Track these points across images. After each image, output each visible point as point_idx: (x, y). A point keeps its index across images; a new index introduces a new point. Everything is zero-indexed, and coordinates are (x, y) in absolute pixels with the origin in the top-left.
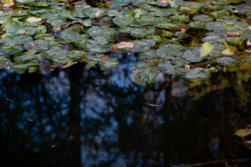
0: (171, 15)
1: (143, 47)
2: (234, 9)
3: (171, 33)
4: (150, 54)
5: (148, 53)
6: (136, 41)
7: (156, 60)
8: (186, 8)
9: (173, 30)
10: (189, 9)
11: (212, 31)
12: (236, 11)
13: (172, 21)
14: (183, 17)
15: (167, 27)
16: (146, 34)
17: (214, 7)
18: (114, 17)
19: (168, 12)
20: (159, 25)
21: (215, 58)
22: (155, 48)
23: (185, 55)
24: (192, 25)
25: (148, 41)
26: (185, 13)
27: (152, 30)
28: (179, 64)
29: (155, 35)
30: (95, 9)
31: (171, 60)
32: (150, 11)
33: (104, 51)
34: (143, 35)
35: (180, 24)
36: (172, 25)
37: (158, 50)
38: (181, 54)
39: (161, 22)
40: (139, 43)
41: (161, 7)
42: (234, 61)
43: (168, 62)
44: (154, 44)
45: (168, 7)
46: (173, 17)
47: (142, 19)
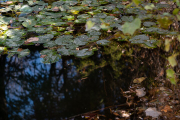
0: (62, 16)
1: (45, 39)
2: (104, 8)
3: (64, 29)
4: (51, 43)
5: (49, 43)
6: (40, 36)
7: (56, 47)
8: (71, 11)
9: (65, 26)
10: (74, 11)
12: (105, 10)
13: (64, 21)
14: (70, 17)
15: (60, 25)
16: (46, 30)
17: (91, 9)
18: (23, 22)
19: (60, 15)
20: (54, 24)
21: (96, 41)
22: (54, 39)
23: (75, 42)
24: (77, 21)
25: (48, 35)
26: (71, 14)
27: (50, 28)
28: (72, 47)
29: (52, 31)
30: (9, 18)
31: (65, 46)
32: (47, 16)
33: (19, 45)
34: (44, 32)
35: (69, 22)
36: (64, 23)
37: (56, 41)
38: (72, 41)
39: (55, 22)
40: (43, 37)
41: (54, 12)
42: (108, 42)
43: (64, 47)
44: (53, 37)
45: (59, 11)
46: (64, 18)
47: (42, 21)
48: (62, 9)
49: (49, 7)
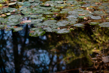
0: (51, 9)
2: (82, 6)
3: (51, 16)
5: (38, 24)
7: (42, 27)
8: (58, 6)
9: (52, 15)
10: (60, 7)
11: (71, 14)
12: (83, 7)
13: (52, 12)
14: (57, 10)
15: (48, 14)
16: (38, 17)
17: (72, 6)
19: (49, 8)
20: (45, 13)
21: (73, 24)
22: (42, 22)
23: (57, 24)
24: (61, 12)
26: (58, 8)
27: (41, 15)
29: (42, 17)
31: (50, 26)
32: (40, 8)
34: (36, 17)
35: (55, 12)
36: (51, 13)
37: (44, 23)
38: (56, 23)
39: (45, 12)
40: (34, 20)
41: (46, 7)
43: (49, 27)
44: (42, 20)
45: (50, 6)
46: (52, 10)
47: (36, 11)
48: (51, 5)
49: (42, 4)
